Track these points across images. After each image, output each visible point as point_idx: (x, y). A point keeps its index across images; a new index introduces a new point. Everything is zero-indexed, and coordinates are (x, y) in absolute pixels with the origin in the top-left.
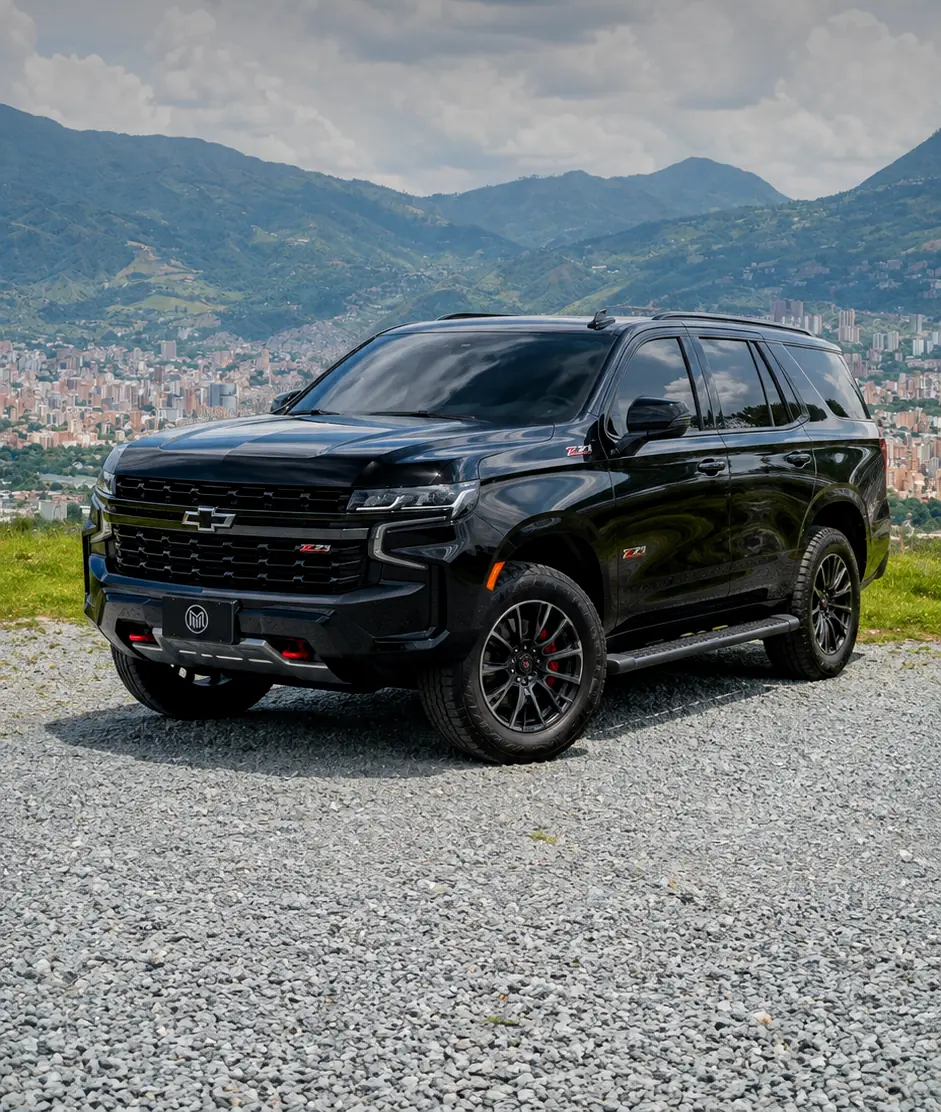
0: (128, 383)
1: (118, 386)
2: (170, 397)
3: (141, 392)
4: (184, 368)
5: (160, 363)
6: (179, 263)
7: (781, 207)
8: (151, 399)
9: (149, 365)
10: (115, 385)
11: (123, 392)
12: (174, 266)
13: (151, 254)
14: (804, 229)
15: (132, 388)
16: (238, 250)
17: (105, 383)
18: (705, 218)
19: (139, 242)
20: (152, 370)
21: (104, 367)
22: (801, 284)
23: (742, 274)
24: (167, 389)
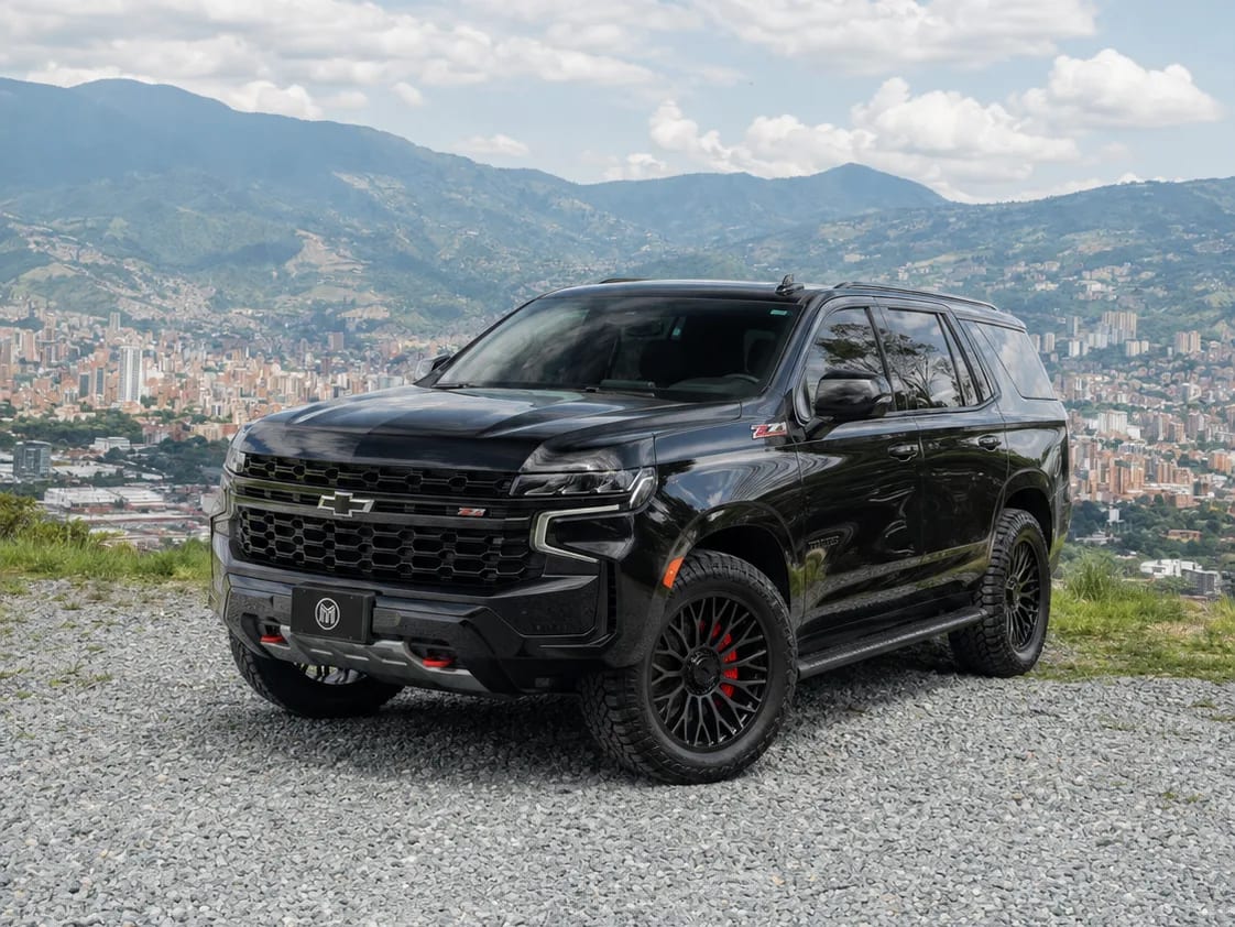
0: (294, 374)
1: (284, 377)
2: (337, 390)
3: (308, 384)
4: (352, 360)
5: (327, 355)
6: (348, 253)
7: (938, 208)
8: (317, 391)
9: (316, 357)
10: (282, 377)
11: (289, 384)
12: (345, 257)
13: (320, 244)
14: (960, 230)
15: (299, 379)
16: (408, 241)
17: (271, 374)
18: (863, 219)
19: (307, 231)
20: (318, 361)
21: (270, 358)
22: (956, 284)
23: (897, 274)
24: (334, 382)
